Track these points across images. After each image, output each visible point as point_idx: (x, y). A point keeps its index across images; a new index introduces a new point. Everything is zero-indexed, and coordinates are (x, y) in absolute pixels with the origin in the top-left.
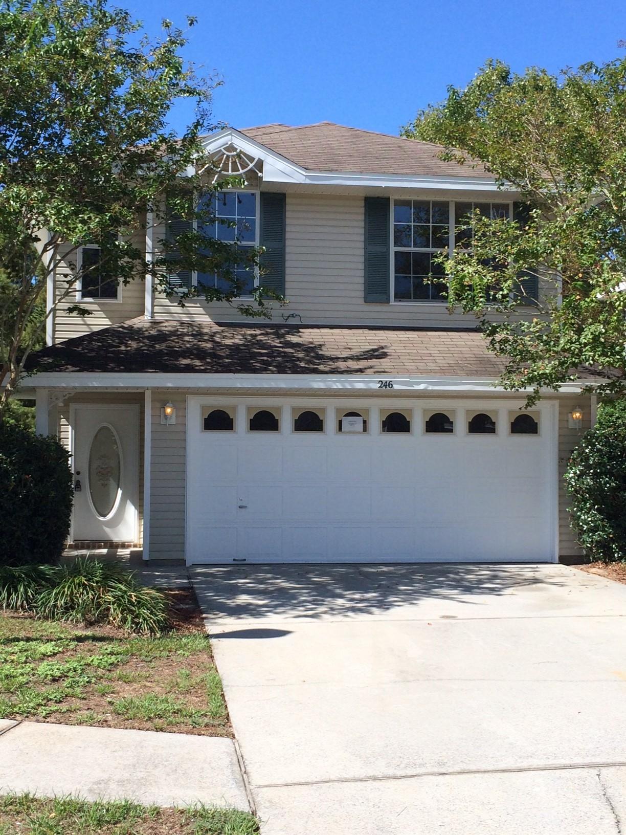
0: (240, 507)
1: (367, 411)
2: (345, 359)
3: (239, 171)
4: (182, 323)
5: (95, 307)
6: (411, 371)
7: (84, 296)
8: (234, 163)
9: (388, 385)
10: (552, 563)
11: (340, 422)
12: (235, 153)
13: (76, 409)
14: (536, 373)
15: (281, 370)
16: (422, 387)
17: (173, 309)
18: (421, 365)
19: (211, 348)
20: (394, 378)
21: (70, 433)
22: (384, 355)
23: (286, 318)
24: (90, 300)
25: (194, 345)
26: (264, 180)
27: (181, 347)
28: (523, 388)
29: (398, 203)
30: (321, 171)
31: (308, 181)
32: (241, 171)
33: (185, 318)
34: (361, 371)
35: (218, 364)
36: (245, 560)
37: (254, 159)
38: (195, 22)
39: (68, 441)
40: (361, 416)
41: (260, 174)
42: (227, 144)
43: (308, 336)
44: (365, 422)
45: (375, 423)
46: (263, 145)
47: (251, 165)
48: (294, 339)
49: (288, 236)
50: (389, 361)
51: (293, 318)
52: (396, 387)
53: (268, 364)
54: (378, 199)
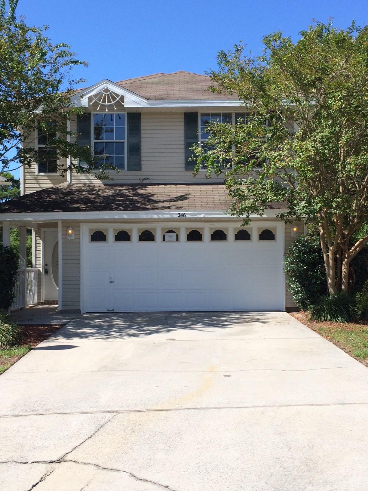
0: (111, 282)
1: (179, 229)
2: (163, 202)
3: (111, 102)
4: (85, 185)
5: (46, 178)
6: (197, 207)
7: (39, 172)
8: (109, 98)
9: (184, 215)
10: (283, 311)
11: (164, 236)
12: (109, 93)
13: (45, 232)
14: (243, 206)
15: (126, 209)
16: (202, 216)
17: (81, 178)
18: (204, 204)
19: (94, 198)
20: (186, 212)
21: (41, 244)
22: (186, 199)
23: (142, 180)
24: (43, 174)
25: (86, 196)
26: (125, 106)
27: (78, 198)
28: (241, 215)
29: (202, 115)
30: (155, 100)
31: (149, 106)
32: (113, 102)
33: (87, 182)
34: (169, 208)
35: (93, 206)
36: (113, 310)
37: (119, 95)
38: (48, 28)
39: (40, 249)
40: (175, 232)
41: (122, 103)
42: (104, 88)
43: (150, 189)
44: (177, 236)
45: (183, 236)
46: (124, 88)
47: (118, 99)
48: (140, 191)
49: (142, 136)
50: (188, 202)
51: (146, 180)
52: (187, 216)
53: (120, 205)
54: (192, 113)
